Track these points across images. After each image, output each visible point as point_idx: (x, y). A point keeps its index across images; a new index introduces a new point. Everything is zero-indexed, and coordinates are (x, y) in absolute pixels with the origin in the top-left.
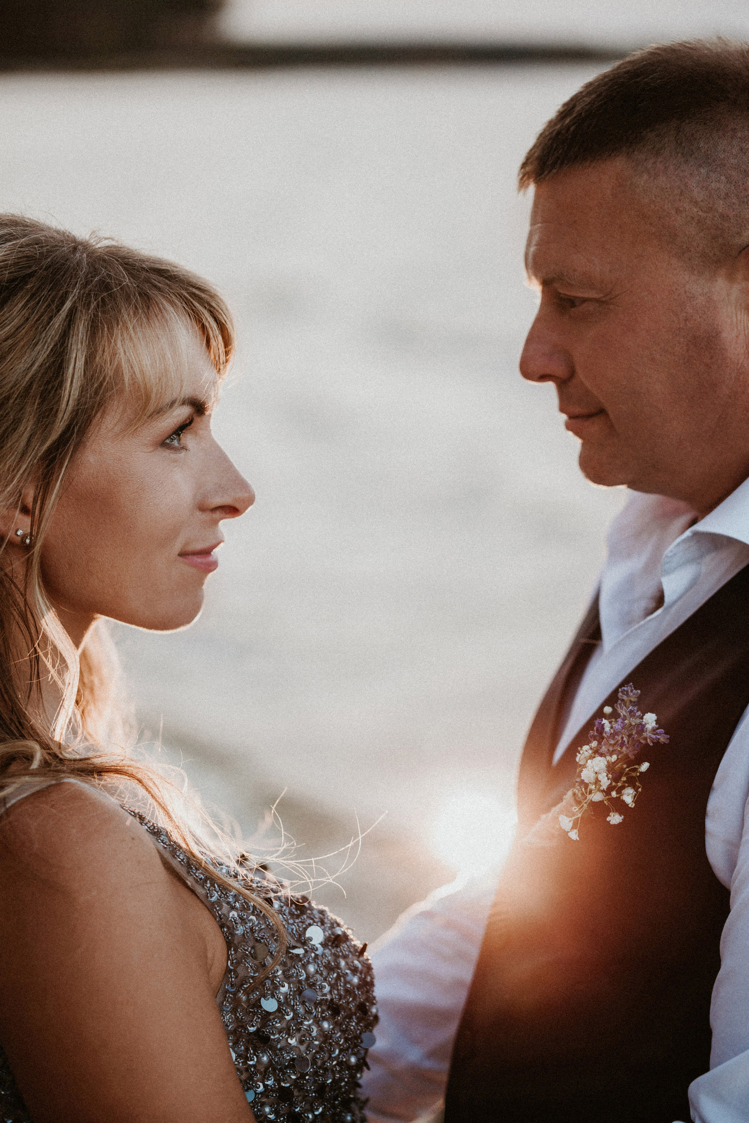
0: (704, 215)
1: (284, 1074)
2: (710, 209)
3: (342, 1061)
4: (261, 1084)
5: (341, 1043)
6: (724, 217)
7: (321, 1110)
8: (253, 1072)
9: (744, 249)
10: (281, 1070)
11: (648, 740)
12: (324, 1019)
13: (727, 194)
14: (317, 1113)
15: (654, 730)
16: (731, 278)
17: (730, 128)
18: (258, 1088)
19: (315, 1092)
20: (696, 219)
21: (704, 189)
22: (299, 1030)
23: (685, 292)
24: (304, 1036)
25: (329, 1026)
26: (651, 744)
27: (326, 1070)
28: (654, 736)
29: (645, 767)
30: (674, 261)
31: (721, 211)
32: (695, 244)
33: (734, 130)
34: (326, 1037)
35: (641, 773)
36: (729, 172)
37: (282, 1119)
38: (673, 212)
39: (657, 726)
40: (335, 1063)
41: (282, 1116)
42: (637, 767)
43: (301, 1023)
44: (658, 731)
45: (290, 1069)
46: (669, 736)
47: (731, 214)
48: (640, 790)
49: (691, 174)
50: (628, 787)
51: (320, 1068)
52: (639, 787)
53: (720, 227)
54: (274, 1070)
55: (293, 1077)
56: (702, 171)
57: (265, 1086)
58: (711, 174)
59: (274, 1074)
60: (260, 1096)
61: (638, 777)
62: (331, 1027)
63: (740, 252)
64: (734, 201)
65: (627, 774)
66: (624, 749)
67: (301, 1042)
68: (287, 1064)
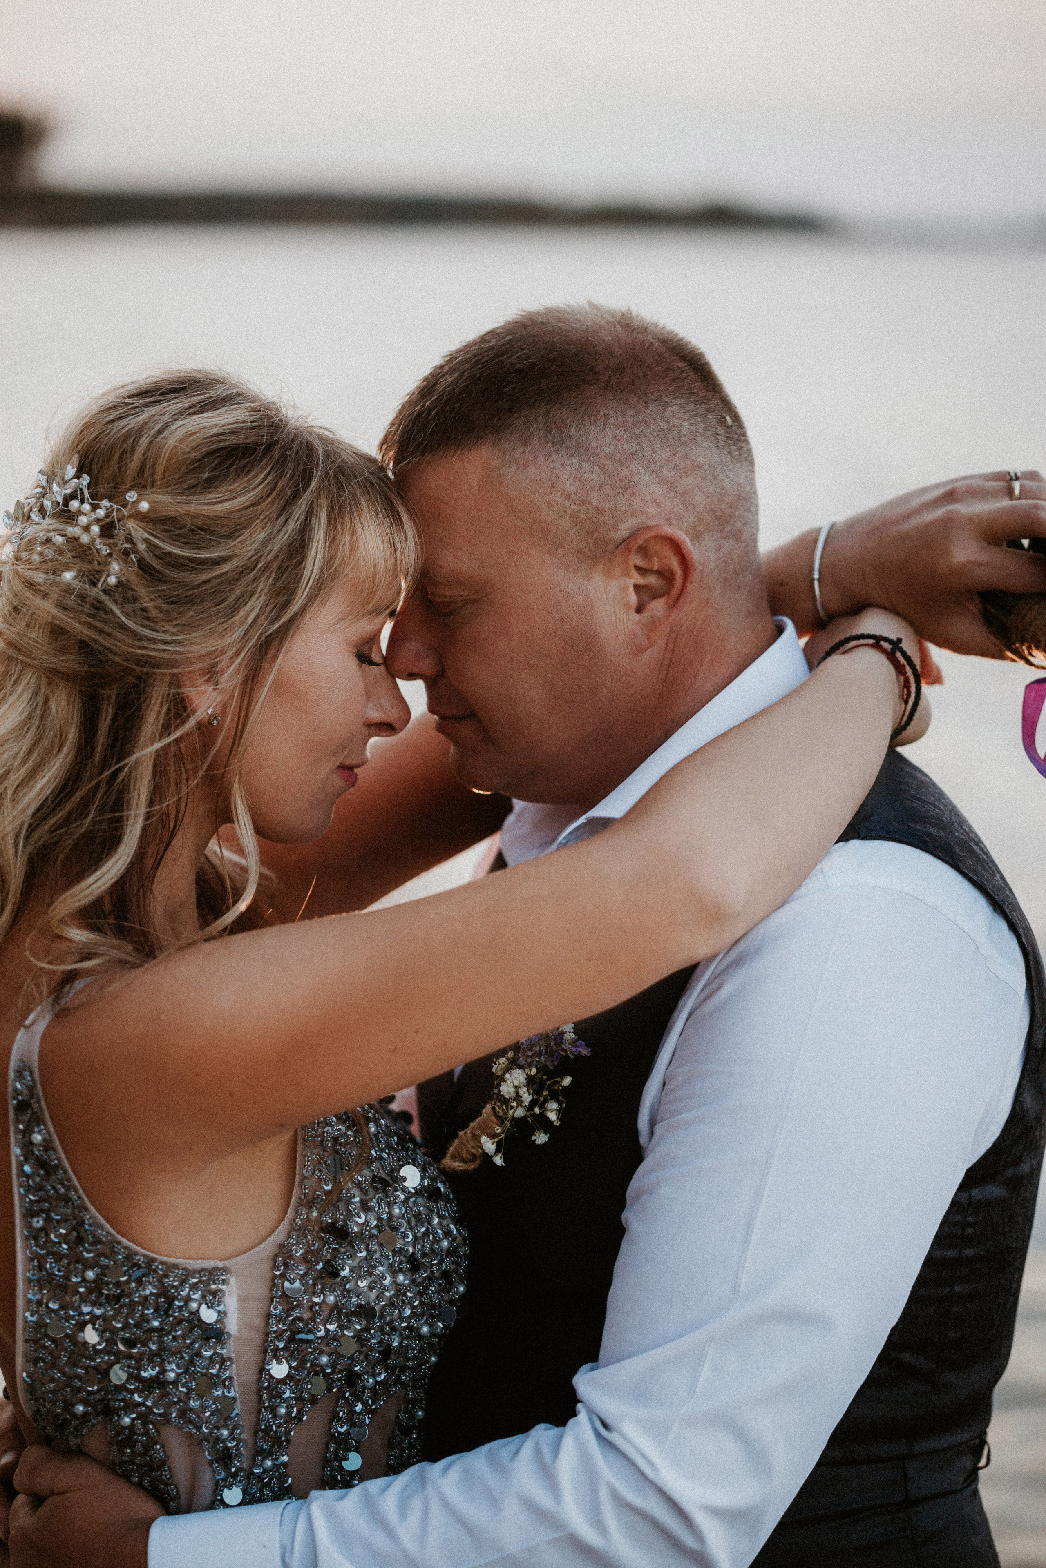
0: (577, 508)
1: (349, 1321)
2: (583, 503)
3: (412, 1326)
4: (322, 1328)
5: (415, 1304)
6: (599, 510)
7: (383, 1376)
8: (317, 1311)
9: (621, 543)
10: (346, 1315)
11: (568, 1052)
12: (401, 1270)
13: (601, 486)
14: (378, 1379)
15: (574, 1043)
16: (608, 574)
17: (602, 414)
18: (319, 1332)
19: (379, 1352)
20: (569, 512)
21: (576, 481)
22: (370, 1274)
23: (561, 591)
24: (375, 1282)
25: (405, 1280)
26: (572, 1057)
27: (394, 1329)
28: (574, 1049)
29: (567, 1081)
30: (547, 558)
31: (594, 504)
32: (568, 539)
33: (606, 416)
34: (400, 1291)
35: (563, 1087)
36: (603, 461)
37: (340, 1376)
38: (545, 506)
39: (577, 1038)
40: (404, 1325)
41: (340, 1372)
42: (558, 1079)
43: (375, 1267)
44: (578, 1043)
45: (356, 1317)
46: (590, 1050)
47: (607, 507)
48: (564, 1105)
49: (562, 464)
50: (551, 1099)
51: (388, 1324)
52: (563, 1102)
53: (595, 520)
54: (340, 1313)
55: (358, 1327)
56: (574, 461)
57: (327, 1331)
58: (584, 464)
59: (339, 1319)
60: (320, 1341)
61: (561, 1090)
62: (407, 1282)
63: (618, 547)
64: (609, 492)
65: (549, 1086)
66: (542, 1058)
67: (370, 1288)
68: (353, 1309)
